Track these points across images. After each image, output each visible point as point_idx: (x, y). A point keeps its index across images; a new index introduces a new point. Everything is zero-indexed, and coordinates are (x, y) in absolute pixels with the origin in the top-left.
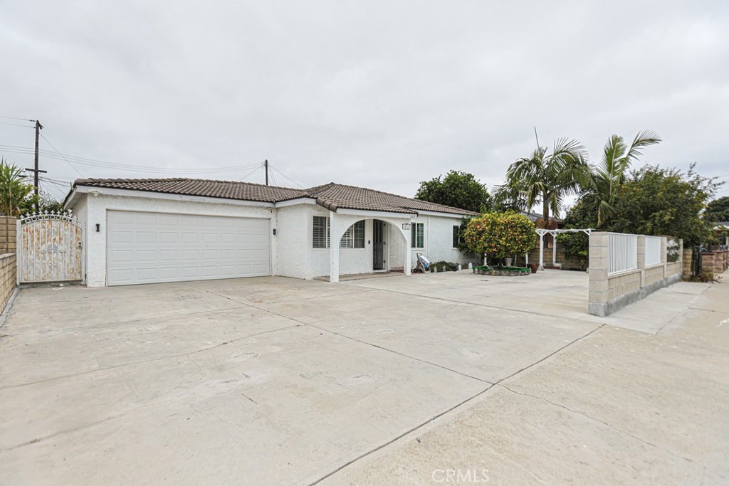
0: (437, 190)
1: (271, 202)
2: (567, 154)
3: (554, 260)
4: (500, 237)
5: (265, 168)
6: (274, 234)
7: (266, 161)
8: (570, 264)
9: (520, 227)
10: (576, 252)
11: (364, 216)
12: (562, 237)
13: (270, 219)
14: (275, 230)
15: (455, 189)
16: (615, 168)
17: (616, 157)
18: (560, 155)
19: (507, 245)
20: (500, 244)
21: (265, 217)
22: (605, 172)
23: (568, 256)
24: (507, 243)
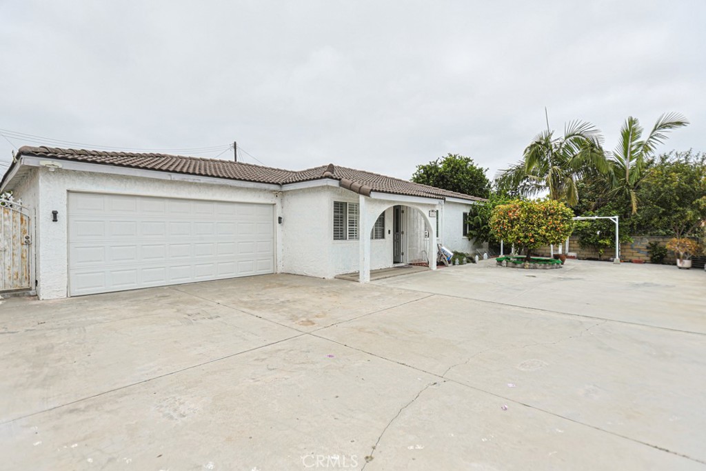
0: (437, 174)
1: (277, 184)
2: (580, 137)
3: (567, 249)
4: (539, 226)
5: (233, 150)
6: (280, 222)
7: (235, 143)
8: (586, 253)
9: (561, 215)
10: (596, 241)
11: (398, 202)
12: (581, 225)
13: (274, 204)
14: (280, 218)
15: (456, 173)
16: (633, 152)
17: (632, 141)
18: (572, 138)
19: (547, 234)
20: (538, 234)
21: (269, 202)
22: (622, 157)
23: (583, 244)
24: (546, 232)
